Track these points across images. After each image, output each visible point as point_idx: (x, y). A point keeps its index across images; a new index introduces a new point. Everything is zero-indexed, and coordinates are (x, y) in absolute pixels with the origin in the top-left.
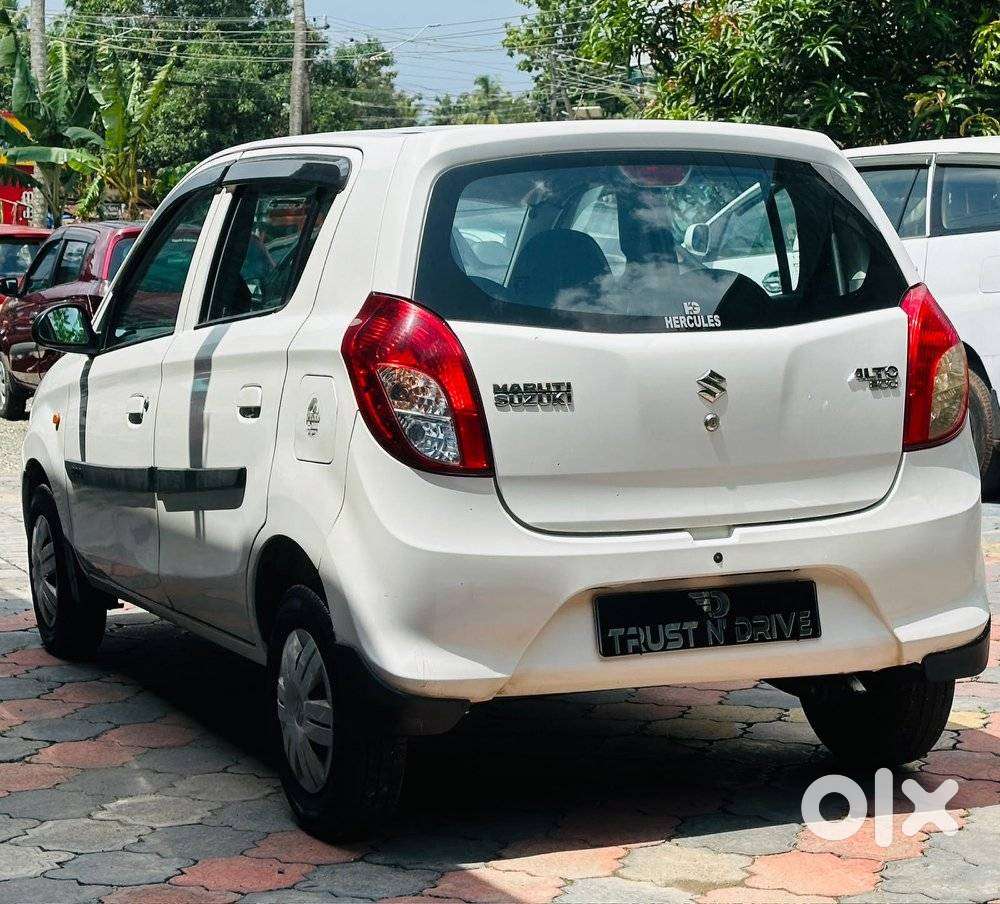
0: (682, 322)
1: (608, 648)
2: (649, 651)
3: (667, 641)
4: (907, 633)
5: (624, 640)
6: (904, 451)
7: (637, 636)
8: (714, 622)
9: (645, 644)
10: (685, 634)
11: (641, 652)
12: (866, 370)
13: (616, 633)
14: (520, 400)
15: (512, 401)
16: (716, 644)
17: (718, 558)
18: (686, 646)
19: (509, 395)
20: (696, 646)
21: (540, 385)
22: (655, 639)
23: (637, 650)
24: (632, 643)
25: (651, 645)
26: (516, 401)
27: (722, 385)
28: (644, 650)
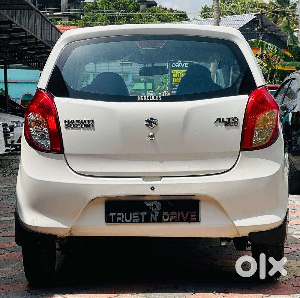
0: (144, 98)
1: (108, 220)
2: (125, 222)
3: (133, 219)
4: (238, 223)
5: (115, 217)
6: (240, 151)
7: (121, 216)
8: (154, 213)
9: (124, 219)
10: (141, 217)
11: (122, 222)
12: (223, 119)
13: (112, 214)
14: (74, 126)
15: (71, 126)
16: (153, 221)
17: (153, 189)
18: (141, 221)
19: (70, 124)
20: (145, 222)
21: (82, 121)
22: (128, 218)
23: (120, 222)
24: (118, 219)
25: (126, 220)
26: (73, 126)
27: (156, 122)
28: (123, 221)
